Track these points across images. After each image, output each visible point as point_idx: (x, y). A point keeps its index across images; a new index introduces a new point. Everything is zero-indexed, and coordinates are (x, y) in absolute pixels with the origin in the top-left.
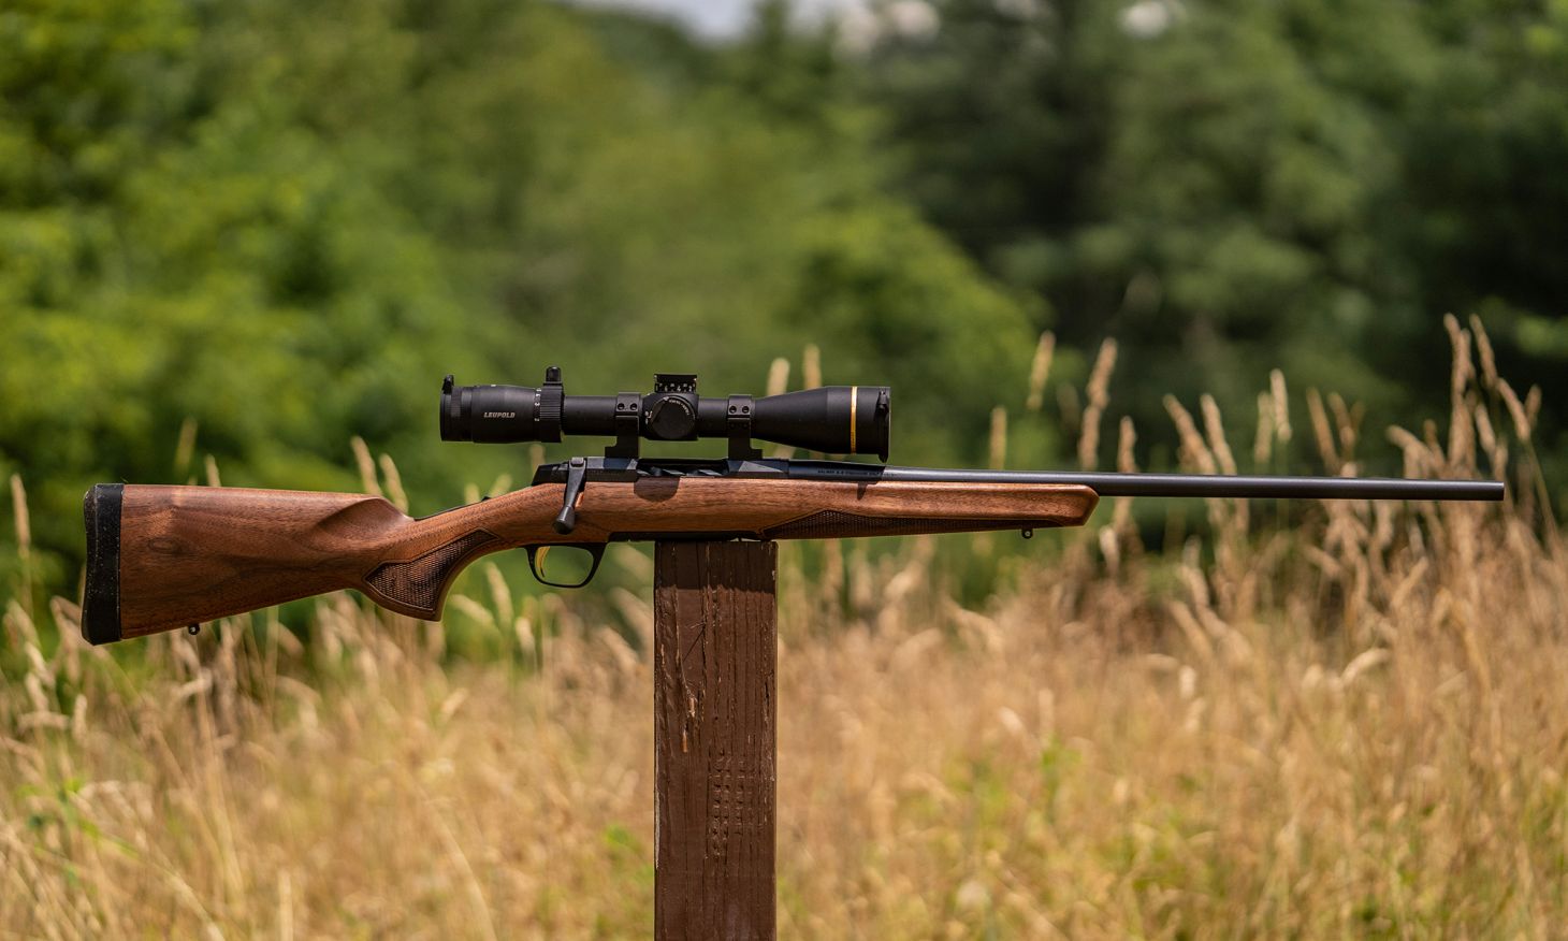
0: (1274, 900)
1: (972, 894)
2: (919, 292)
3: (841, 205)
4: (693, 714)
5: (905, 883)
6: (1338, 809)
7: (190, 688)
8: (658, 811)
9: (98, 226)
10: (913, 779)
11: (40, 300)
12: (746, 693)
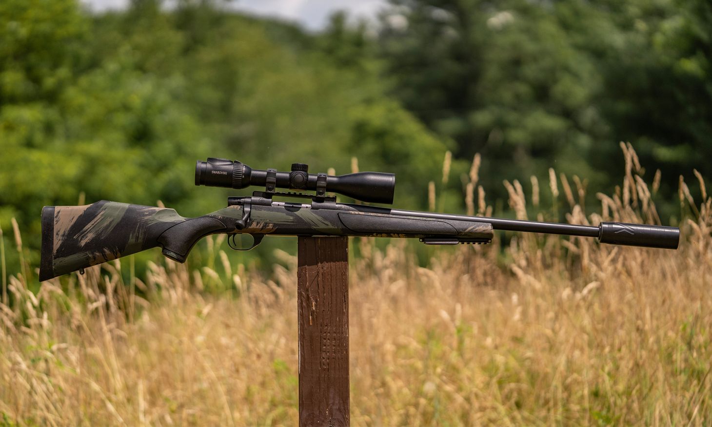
0: (556, 387)
1: (429, 387)
2: (401, 138)
3: (369, 102)
4: (314, 309)
5: (400, 383)
6: (582, 350)
7: (95, 305)
8: (300, 349)
9: (52, 114)
10: (402, 340)
11: (29, 144)
12: (336, 300)
